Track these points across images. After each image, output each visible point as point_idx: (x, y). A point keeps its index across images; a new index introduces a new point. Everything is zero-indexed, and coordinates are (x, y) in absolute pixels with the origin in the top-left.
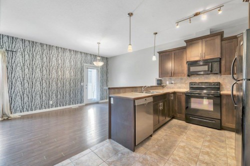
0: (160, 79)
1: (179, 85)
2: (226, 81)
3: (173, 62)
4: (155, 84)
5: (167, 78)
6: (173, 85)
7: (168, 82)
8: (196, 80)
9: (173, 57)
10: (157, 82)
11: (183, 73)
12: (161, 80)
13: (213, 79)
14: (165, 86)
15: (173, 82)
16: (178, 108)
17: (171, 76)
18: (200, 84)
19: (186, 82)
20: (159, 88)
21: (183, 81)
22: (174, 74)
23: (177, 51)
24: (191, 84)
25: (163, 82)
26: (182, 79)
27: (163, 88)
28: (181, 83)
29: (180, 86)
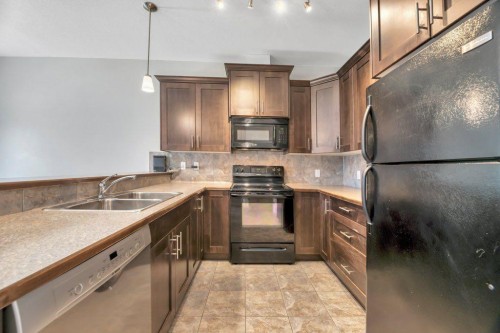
0: (163, 153)
1: (210, 172)
2: (291, 164)
3: (198, 112)
4: (146, 168)
5: (182, 153)
6: (196, 172)
7: (183, 164)
8: (245, 160)
9: (198, 100)
10: (155, 162)
11: (222, 143)
12: (165, 158)
13: (272, 160)
14: (178, 174)
15: (196, 164)
16: (213, 230)
17: (195, 148)
18: (253, 170)
19: (226, 165)
20: (160, 179)
21: (220, 162)
22: (200, 143)
23: (209, 86)
24: (236, 168)
25: (172, 162)
26: (216, 157)
27: (171, 179)
28: (215, 166)
29: (212, 173)
